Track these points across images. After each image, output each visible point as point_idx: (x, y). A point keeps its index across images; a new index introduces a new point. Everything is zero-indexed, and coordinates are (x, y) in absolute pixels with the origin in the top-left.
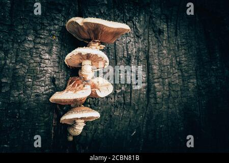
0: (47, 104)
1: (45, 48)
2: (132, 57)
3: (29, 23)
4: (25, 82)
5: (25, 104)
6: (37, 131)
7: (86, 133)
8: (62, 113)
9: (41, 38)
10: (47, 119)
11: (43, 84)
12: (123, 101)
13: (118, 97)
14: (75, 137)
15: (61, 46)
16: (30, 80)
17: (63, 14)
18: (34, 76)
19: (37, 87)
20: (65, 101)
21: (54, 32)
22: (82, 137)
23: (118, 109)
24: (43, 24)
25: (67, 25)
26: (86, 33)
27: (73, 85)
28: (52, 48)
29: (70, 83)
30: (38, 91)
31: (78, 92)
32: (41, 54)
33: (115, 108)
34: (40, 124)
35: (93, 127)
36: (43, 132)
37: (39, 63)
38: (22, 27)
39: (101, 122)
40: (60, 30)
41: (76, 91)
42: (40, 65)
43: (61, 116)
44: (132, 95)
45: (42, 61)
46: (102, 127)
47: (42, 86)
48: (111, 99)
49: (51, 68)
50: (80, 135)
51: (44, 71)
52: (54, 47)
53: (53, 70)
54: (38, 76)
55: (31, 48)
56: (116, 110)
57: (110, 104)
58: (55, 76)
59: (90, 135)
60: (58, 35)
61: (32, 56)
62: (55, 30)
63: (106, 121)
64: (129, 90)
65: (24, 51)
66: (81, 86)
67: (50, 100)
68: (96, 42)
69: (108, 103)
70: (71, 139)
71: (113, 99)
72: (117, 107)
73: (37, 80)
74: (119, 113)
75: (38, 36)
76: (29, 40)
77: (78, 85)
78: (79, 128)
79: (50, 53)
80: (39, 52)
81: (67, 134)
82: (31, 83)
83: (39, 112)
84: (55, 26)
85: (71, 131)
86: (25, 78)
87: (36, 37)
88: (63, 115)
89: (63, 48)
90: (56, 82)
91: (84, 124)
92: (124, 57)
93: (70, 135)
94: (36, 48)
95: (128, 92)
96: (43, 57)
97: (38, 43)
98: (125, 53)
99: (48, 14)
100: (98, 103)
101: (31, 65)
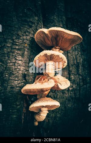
0: (19, 94)
1: (19, 52)
2: (80, 64)
3: (8, 34)
4: (3, 77)
5: (2, 94)
6: (11, 116)
7: (48, 120)
8: (30, 103)
9: (17, 45)
10: (18, 107)
11: (17, 79)
12: (74, 96)
13: (71, 93)
14: (39, 123)
15: (31, 52)
16: (7, 76)
17: (33, 29)
18: (10, 73)
19: (12, 81)
20: (34, 91)
21: (26, 41)
22: (45, 123)
23: (71, 103)
24: (18, 35)
25: (35, 37)
26: (50, 41)
27: (40, 80)
28: (24, 52)
29: (38, 79)
30: (13, 84)
31: (44, 84)
32: (15, 56)
33: (68, 101)
34: (14, 111)
35: (54, 115)
36: (15, 118)
37: (14, 63)
38: (3, 36)
39: (59, 111)
40: (31, 39)
41: (42, 83)
42: (15, 64)
43: (30, 105)
44: (81, 92)
45: (17, 62)
46: (60, 116)
47: (16, 80)
48: (66, 94)
49: (23, 67)
50: (44, 121)
51: (18, 69)
52: (26, 52)
53: (24, 68)
54: (13, 72)
55: (9, 52)
56: (69, 103)
57: (65, 98)
58: (26, 73)
59: (51, 121)
60: (29, 44)
61: (9, 58)
62: (27, 40)
63: (62, 111)
64: (78, 88)
65: (3, 54)
66: (46, 80)
67: (22, 91)
68: (57, 48)
69: (64, 97)
70: (36, 124)
71: (67, 94)
72: (70, 101)
73: (12, 76)
74: (72, 106)
75: (14, 43)
76: (7, 46)
77: (44, 79)
78: (44, 115)
79: (23, 56)
80: (14, 55)
81: (34, 120)
82: (8, 78)
83: (13, 101)
84: (27, 37)
85: (37, 117)
86: (3, 74)
87: (13, 44)
88: (32, 103)
89: (32, 53)
90: (27, 78)
91: (47, 112)
92: (74, 64)
93: (36, 120)
94: (12, 52)
95: (78, 90)
96: (17, 58)
97: (14, 49)
98: (75, 62)
99: (22, 28)
100: (57, 97)
101: (9, 65)
